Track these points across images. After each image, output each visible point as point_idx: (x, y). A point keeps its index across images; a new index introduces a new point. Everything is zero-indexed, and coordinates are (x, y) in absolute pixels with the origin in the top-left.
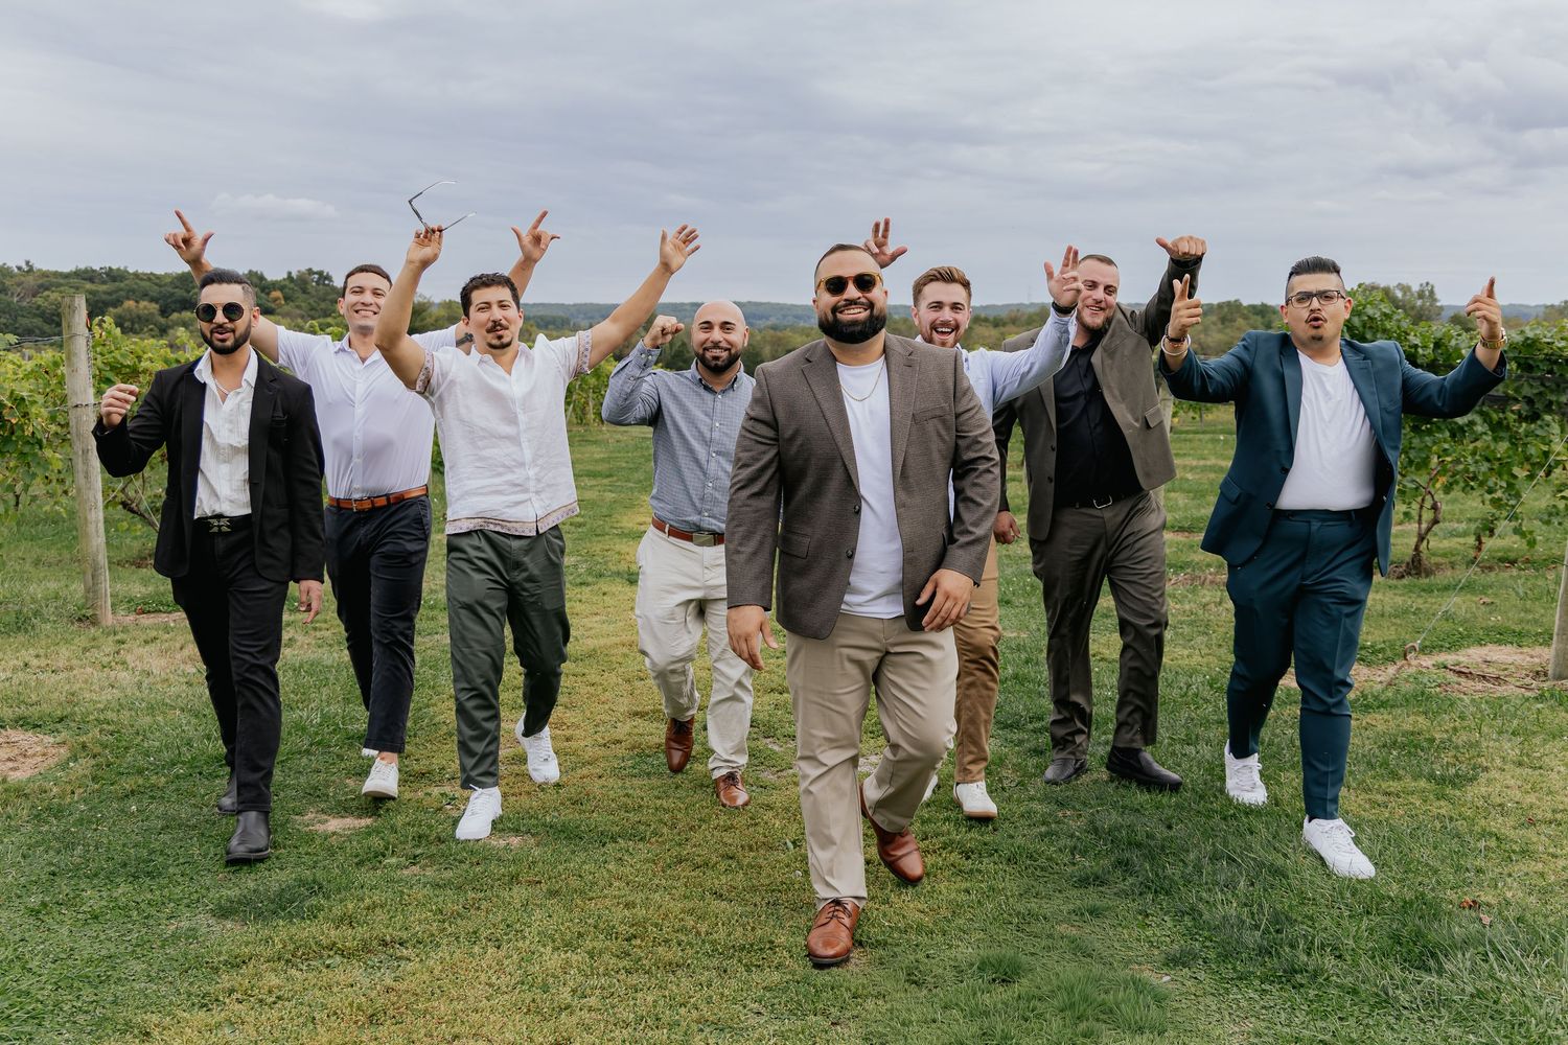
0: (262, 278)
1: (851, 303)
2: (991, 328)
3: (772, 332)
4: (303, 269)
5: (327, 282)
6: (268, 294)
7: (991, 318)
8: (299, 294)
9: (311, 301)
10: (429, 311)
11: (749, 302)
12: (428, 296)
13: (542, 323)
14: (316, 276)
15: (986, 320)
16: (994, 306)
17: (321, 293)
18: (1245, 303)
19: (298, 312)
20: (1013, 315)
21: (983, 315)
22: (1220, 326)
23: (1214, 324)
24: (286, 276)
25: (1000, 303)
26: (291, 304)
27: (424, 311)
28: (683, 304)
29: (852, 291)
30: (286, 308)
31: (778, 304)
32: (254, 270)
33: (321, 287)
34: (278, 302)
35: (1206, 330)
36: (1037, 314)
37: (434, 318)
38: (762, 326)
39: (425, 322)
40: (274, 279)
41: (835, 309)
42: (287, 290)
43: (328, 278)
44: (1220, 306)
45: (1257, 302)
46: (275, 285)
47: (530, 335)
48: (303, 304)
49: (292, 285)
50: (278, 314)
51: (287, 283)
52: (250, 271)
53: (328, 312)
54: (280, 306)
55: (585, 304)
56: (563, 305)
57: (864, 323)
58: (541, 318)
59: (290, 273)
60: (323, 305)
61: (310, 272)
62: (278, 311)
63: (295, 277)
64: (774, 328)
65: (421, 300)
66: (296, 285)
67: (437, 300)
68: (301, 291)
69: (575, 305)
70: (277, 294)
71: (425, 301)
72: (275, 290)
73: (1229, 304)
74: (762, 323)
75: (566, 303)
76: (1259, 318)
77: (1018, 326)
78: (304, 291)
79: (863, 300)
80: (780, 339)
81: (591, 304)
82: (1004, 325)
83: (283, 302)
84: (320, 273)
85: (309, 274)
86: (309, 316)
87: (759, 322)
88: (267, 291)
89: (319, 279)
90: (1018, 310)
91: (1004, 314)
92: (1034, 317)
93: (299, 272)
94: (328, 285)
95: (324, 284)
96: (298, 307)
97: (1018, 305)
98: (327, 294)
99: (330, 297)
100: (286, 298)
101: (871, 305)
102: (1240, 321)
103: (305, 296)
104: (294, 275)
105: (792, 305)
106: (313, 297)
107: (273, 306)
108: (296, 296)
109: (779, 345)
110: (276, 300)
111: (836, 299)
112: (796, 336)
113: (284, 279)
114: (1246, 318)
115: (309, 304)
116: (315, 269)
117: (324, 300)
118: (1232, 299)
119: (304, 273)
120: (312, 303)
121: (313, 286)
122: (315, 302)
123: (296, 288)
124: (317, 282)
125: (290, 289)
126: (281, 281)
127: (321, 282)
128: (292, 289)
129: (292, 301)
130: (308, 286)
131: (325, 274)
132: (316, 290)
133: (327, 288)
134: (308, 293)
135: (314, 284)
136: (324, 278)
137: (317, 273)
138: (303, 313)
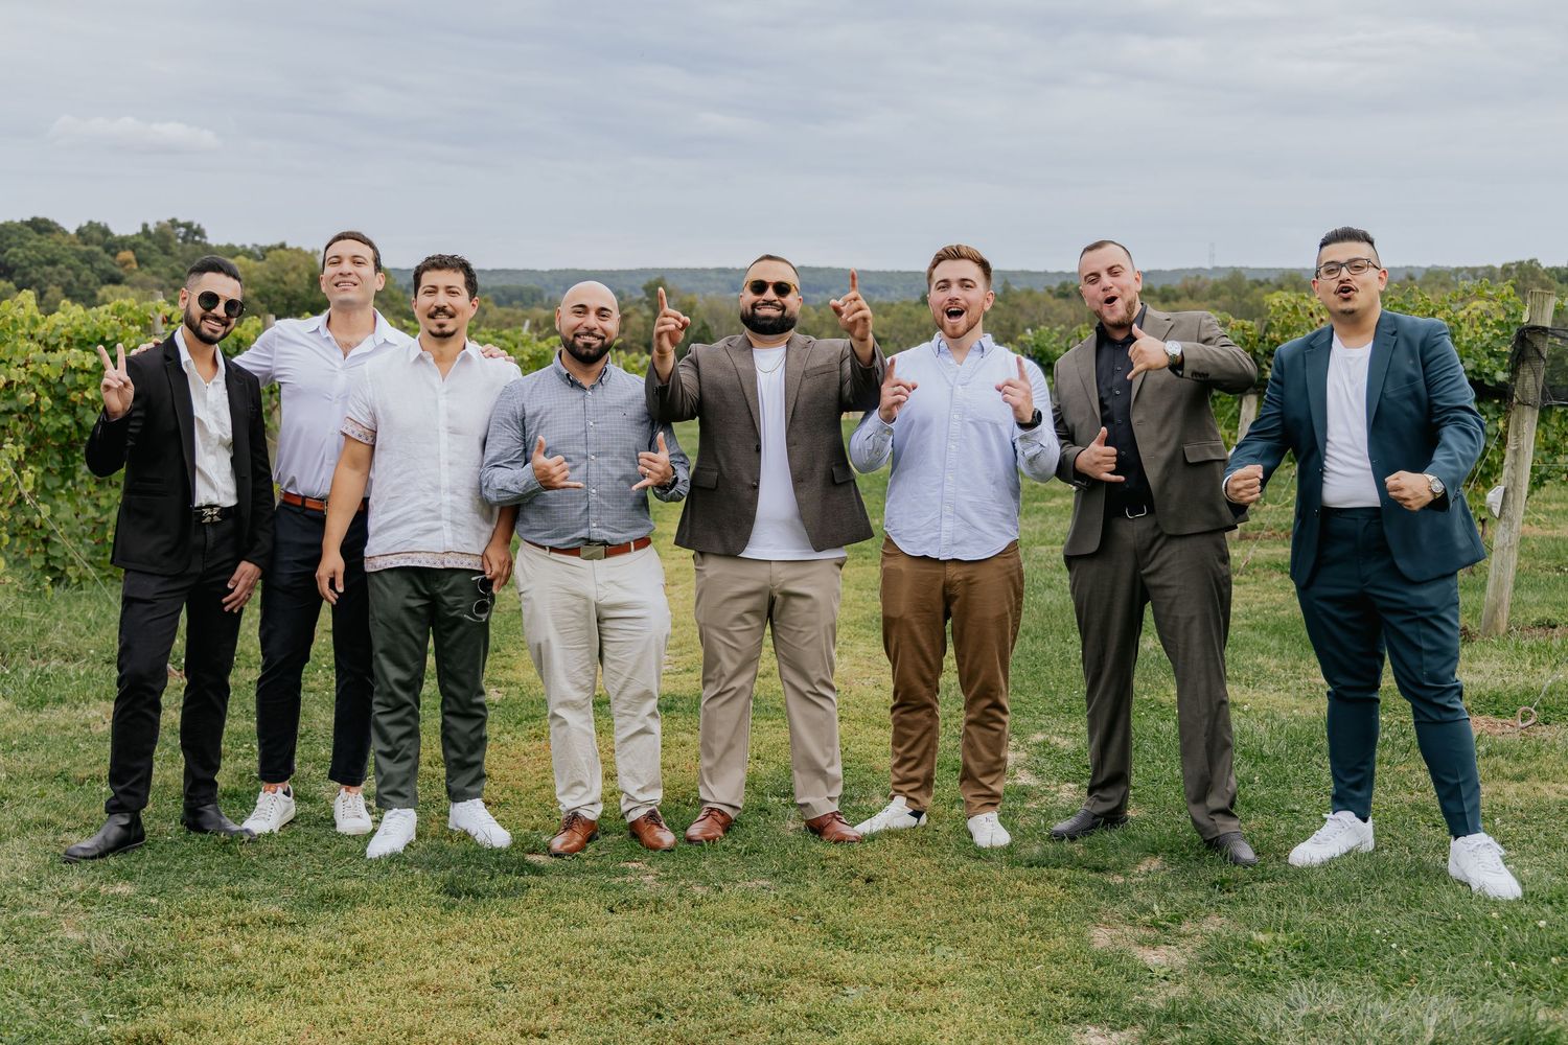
0: (106, 232)
1: (769, 303)
4: (165, 219)
5: (197, 238)
6: (115, 255)
7: (1157, 288)
8: (159, 256)
9: (175, 265)
13: (503, 298)
14: (183, 230)
16: (1160, 271)
17: (189, 253)
19: (155, 280)
20: (1190, 283)
24: (140, 230)
25: (1167, 267)
26: (146, 269)
28: (705, 270)
29: (770, 294)
30: (139, 275)
32: (96, 221)
33: (189, 245)
34: (128, 267)
36: (1222, 283)
38: (820, 302)
40: (123, 234)
41: (754, 306)
42: (141, 250)
43: (200, 232)
46: (123, 243)
48: (163, 270)
49: (148, 243)
50: (127, 284)
51: (142, 239)
52: (90, 223)
54: (131, 272)
55: (567, 271)
56: (534, 271)
57: (776, 319)
58: (503, 290)
59: (145, 226)
61: (174, 223)
62: (127, 279)
63: (153, 231)
66: (153, 243)
68: (160, 251)
69: (550, 272)
70: (127, 255)
72: (124, 248)
74: (818, 298)
75: (539, 268)
77: (1199, 301)
78: (166, 251)
79: (778, 303)
83: (135, 266)
84: (188, 226)
85: (173, 227)
86: (171, 286)
87: (815, 296)
88: (113, 250)
89: (187, 234)
90: (1198, 277)
91: (1177, 283)
92: (1223, 288)
93: (158, 223)
94: (199, 242)
95: (193, 241)
96: (155, 273)
97: (1195, 270)
100: (140, 261)
101: (783, 308)
103: (165, 257)
104: (152, 228)
106: (178, 259)
107: (121, 271)
108: (153, 257)
110: (125, 263)
111: (756, 298)
113: (138, 235)
115: (172, 269)
116: (181, 220)
119: (165, 226)
120: (177, 268)
121: (177, 245)
122: (180, 266)
123: (155, 247)
124: (184, 239)
125: (145, 248)
126: (133, 237)
127: (190, 238)
128: (149, 249)
129: (148, 265)
130: (171, 244)
131: (195, 227)
132: (183, 250)
133: (199, 247)
134: (172, 254)
135: (179, 241)
136: (193, 232)
137: (183, 225)
138: (162, 282)
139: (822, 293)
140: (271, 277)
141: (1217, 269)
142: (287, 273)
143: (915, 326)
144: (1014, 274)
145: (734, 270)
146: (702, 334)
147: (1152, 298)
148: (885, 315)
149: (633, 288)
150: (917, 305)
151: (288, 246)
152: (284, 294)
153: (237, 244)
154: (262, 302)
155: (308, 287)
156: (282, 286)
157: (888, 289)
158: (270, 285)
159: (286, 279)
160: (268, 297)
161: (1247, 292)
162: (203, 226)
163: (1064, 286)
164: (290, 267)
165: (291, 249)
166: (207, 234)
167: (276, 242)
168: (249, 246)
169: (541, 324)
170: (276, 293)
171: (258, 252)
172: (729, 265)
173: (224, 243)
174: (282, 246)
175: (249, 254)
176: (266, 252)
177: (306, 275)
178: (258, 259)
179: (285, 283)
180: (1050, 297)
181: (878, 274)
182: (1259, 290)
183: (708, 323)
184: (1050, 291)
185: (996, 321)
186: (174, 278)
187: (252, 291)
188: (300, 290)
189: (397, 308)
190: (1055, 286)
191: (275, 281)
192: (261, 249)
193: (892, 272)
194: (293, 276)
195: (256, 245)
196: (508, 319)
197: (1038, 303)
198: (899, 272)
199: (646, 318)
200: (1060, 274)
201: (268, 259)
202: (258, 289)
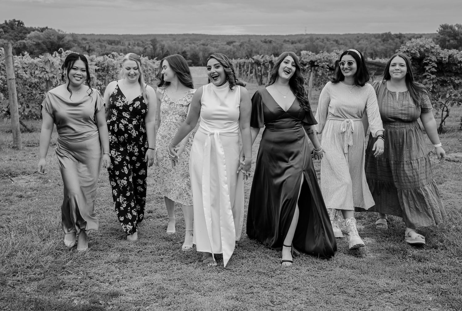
2: (290, 44)
3: (202, 46)
4: (12, 19)
5: (21, 25)
8: (10, 30)
9: (15, 33)
10: (65, 38)
11: (193, 34)
12: (65, 32)
13: (110, 43)
14: (17, 23)
15: (288, 41)
16: (291, 35)
17: (19, 30)
18: (393, 33)
19: (10, 37)
20: (299, 38)
21: (287, 39)
22: (382, 43)
23: (380, 42)
24: (4, 22)
26: (7, 34)
27: (63, 38)
28: (166, 35)
30: (5, 36)
31: (204, 35)
35: (376, 45)
36: (308, 38)
37: (67, 40)
39: (64, 42)
42: (5, 28)
43: (22, 23)
44: (383, 35)
45: (398, 33)
47: (106, 47)
48: (12, 34)
49: (7, 26)
50: (2, 38)
53: (23, 38)
55: (127, 35)
56: (117, 35)
58: (109, 41)
59: (6, 21)
60: (20, 35)
61: (14, 21)
64: (203, 45)
65: (62, 33)
66: (9, 26)
67: (68, 33)
68: (11, 29)
69: (122, 35)
71: (64, 33)
73: (386, 34)
76: (398, 39)
77: (301, 44)
78: (12, 29)
80: (206, 49)
81: (129, 35)
82: (295, 43)
83: (4, 33)
84: (19, 21)
87: (197, 42)
89: (18, 24)
91: (295, 39)
92: (308, 40)
94: (22, 26)
95: (20, 26)
96: (10, 35)
97: (301, 34)
98: (22, 30)
99: (23, 31)
100: (5, 32)
102: (390, 41)
103: (12, 31)
104: (8, 22)
105: (210, 35)
106: (16, 31)
108: (9, 31)
109: (205, 52)
112: (213, 48)
113: (4, 24)
114: (393, 39)
115: (15, 34)
116: (16, 20)
117: (21, 33)
118: (387, 32)
119: (12, 21)
120: (16, 34)
121: (16, 27)
122: (17, 33)
123: (9, 28)
124: (17, 25)
125: (6, 28)
126: (2, 24)
127: (19, 25)
128: (7, 28)
129: (8, 33)
130: (14, 27)
131: (21, 22)
132: (17, 28)
133: (22, 28)
134: (14, 30)
135: (16, 26)
136: (20, 23)
137: (17, 21)
138: (12, 38)
139: (199, 41)
140: (46, 37)
141: (307, 35)
142: (51, 36)
143: (225, 51)
144: (251, 36)
145: (174, 35)
146: (167, 53)
147: (289, 43)
148: (217, 48)
149: (146, 40)
150: (225, 45)
151: (48, 28)
152: (50, 42)
153: (33, 27)
154: (44, 44)
155: (57, 40)
156: (50, 40)
157: (217, 40)
158: (46, 39)
159: (51, 38)
160: (46, 43)
161: (314, 41)
162: (23, 22)
163: (265, 40)
164: (51, 34)
165: (49, 29)
166: (25, 24)
167: (45, 26)
168: (37, 28)
169: (122, 50)
170: (48, 42)
171: (39, 29)
172: (173, 33)
173: (29, 27)
174: (47, 28)
175: (38, 30)
176: (42, 30)
177: (56, 37)
178: (40, 32)
179: (50, 39)
180: (261, 43)
181: (214, 36)
182: (318, 41)
183: (169, 50)
184: (261, 41)
185: (247, 50)
186: (16, 36)
187: (41, 41)
188: (55, 41)
189: (80, 46)
190: (263, 39)
191: (47, 38)
192: (40, 28)
193: (218, 35)
194: (52, 37)
195: (39, 27)
196: (113, 49)
197: (258, 45)
198: (220, 35)
199: (151, 49)
200: (264, 36)
201: (44, 32)
202: (43, 41)
